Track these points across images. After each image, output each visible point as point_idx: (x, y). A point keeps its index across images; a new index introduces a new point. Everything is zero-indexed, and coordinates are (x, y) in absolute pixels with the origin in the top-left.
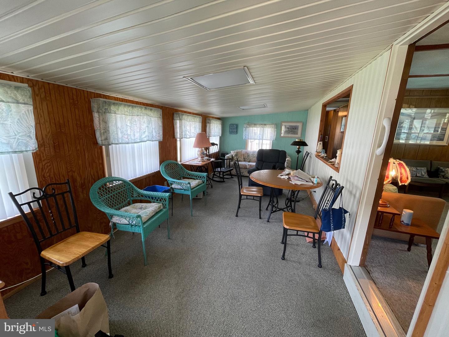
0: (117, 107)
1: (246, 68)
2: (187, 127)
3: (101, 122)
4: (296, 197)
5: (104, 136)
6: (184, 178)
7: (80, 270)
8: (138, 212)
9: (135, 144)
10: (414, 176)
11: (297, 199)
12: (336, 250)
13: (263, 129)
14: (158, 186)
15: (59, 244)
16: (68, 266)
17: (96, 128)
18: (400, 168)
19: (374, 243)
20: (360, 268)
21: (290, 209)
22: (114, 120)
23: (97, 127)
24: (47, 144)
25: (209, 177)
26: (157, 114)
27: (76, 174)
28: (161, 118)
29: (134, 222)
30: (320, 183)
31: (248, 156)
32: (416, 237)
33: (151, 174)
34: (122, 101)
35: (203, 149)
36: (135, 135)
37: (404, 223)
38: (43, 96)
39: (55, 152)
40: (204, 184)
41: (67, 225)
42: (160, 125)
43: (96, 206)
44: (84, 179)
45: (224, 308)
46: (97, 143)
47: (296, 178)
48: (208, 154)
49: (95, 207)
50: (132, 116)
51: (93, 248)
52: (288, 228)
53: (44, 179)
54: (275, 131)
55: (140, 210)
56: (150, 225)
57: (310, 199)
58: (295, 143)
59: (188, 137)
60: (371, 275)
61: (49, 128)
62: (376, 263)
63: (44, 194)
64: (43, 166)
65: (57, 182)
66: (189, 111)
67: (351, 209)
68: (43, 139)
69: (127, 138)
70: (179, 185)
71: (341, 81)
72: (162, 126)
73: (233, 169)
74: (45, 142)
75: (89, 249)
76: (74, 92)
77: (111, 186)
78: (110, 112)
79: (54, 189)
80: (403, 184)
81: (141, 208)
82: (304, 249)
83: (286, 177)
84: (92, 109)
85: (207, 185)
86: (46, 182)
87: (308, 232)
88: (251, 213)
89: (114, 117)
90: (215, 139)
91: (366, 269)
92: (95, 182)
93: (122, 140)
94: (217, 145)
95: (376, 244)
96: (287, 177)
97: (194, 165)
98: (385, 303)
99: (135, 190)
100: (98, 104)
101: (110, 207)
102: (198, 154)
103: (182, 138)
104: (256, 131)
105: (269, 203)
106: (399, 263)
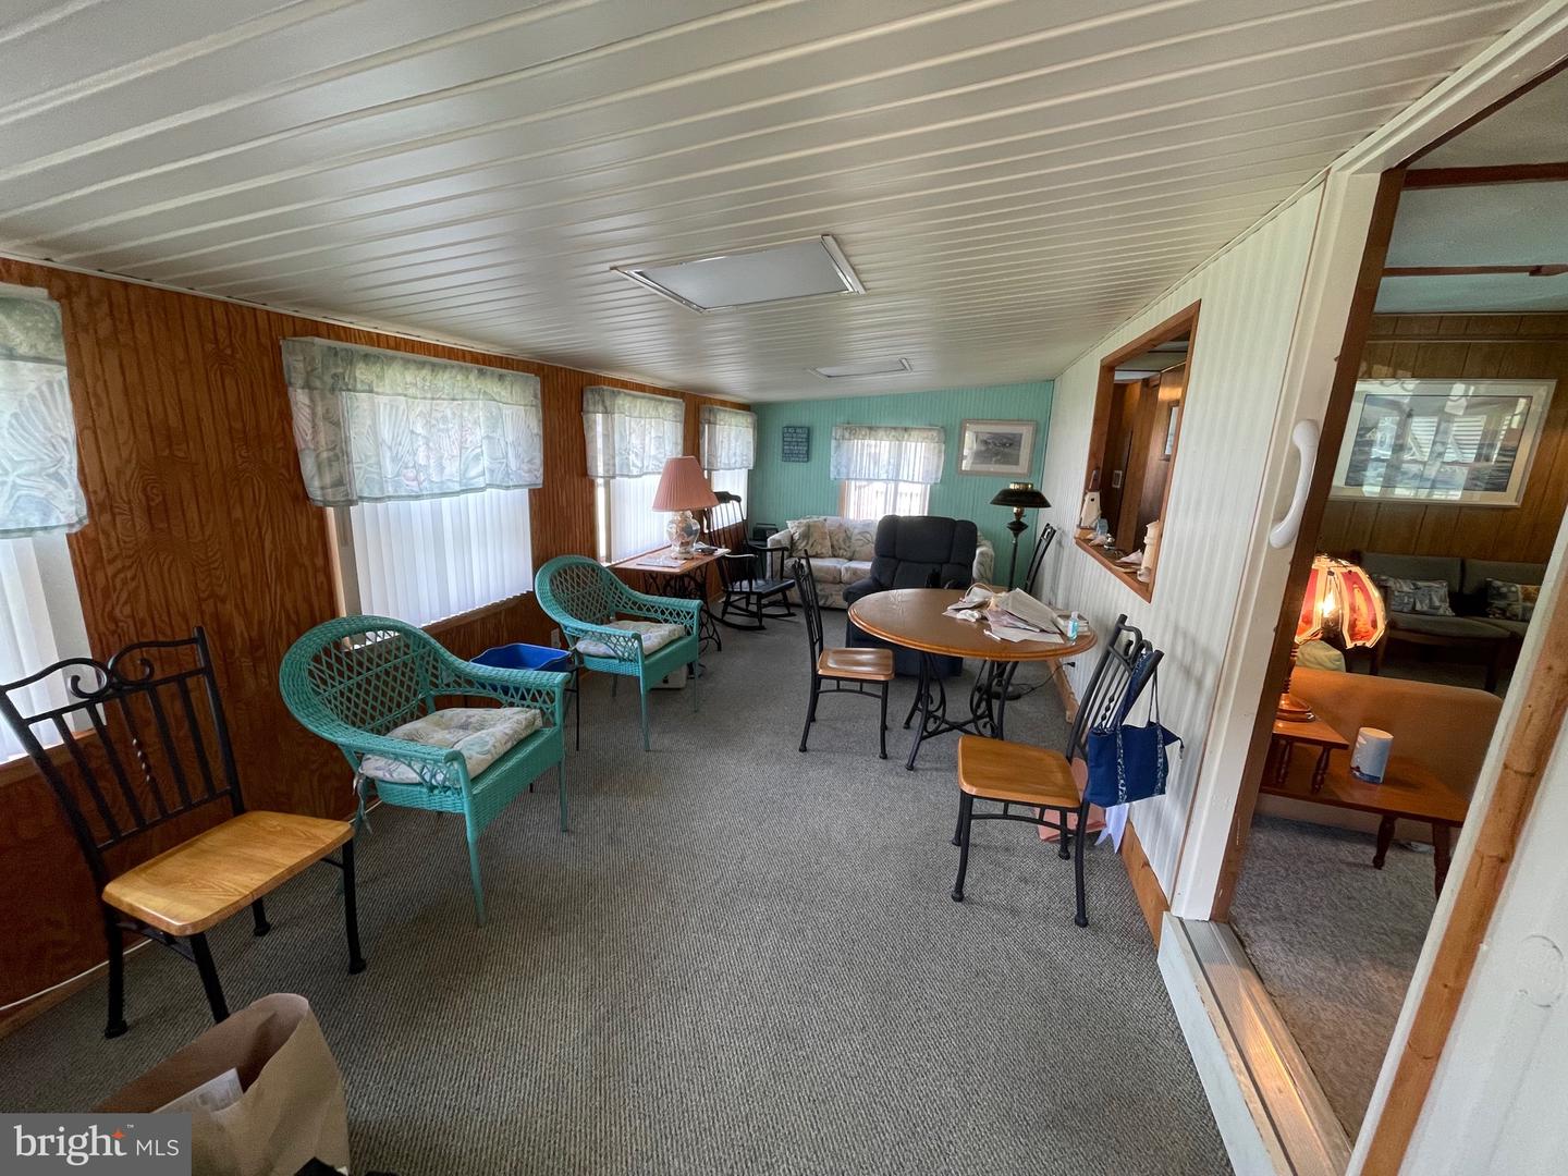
0: (377, 368)
1: (829, 239)
2: (633, 435)
3: (321, 424)
4: (1008, 683)
5: (331, 470)
6: (621, 617)
7: (247, 945)
8: (455, 740)
9: (445, 501)
10: (1405, 610)
11: (1010, 689)
12: (1136, 865)
13: (900, 446)
14: (526, 647)
15: (170, 855)
16: (202, 935)
17: (300, 444)
18: (1351, 590)
19: (1262, 839)
20: (1212, 925)
21: (985, 726)
22: (367, 413)
23: (305, 441)
24: (124, 502)
25: (707, 612)
26: (524, 392)
27: (229, 607)
28: (536, 406)
29: (440, 777)
30: (1086, 636)
31: (848, 538)
32: (1400, 823)
33: (503, 603)
34: (397, 348)
35: (689, 513)
36: (442, 469)
37: (1362, 774)
38: (105, 328)
39: (153, 527)
40: (689, 638)
41: (198, 791)
42: (535, 431)
43: (304, 721)
44: (261, 623)
45: (750, 1070)
46: (306, 497)
47: (1006, 619)
48: (706, 531)
49: (300, 724)
50: (433, 399)
51: (291, 869)
52: (973, 793)
53: (112, 627)
54: (940, 452)
55: (461, 732)
56: (495, 785)
57: (1055, 688)
58: (1007, 498)
59: (635, 471)
60: (1249, 951)
61: (131, 442)
62: (1267, 909)
63: (115, 680)
64: (107, 580)
65: (161, 639)
66: (639, 379)
67: (1187, 730)
68: (106, 483)
69: (416, 479)
70: (600, 642)
71: (1160, 286)
72: (541, 433)
73: (792, 585)
74: (117, 495)
75: (275, 873)
76: (219, 313)
77: (357, 647)
78: (350, 387)
79: (149, 662)
80: (1359, 643)
81: (465, 727)
82: (1031, 864)
83: (973, 616)
84: (286, 376)
85: (701, 639)
86: (119, 636)
87: (1043, 808)
88: (852, 740)
89: (365, 405)
90: (731, 478)
91: (1234, 931)
92: (299, 635)
93: (397, 485)
94: (738, 499)
95: (1268, 842)
96: (976, 614)
97: (657, 573)
98: (1293, 1045)
99: (445, 662)
100: (308, 359)
101: (354, 724)
102: (670, 534)
103: (613, 477)
104: (873, 451)
105: (916, 705)
106: (1344, 909)
